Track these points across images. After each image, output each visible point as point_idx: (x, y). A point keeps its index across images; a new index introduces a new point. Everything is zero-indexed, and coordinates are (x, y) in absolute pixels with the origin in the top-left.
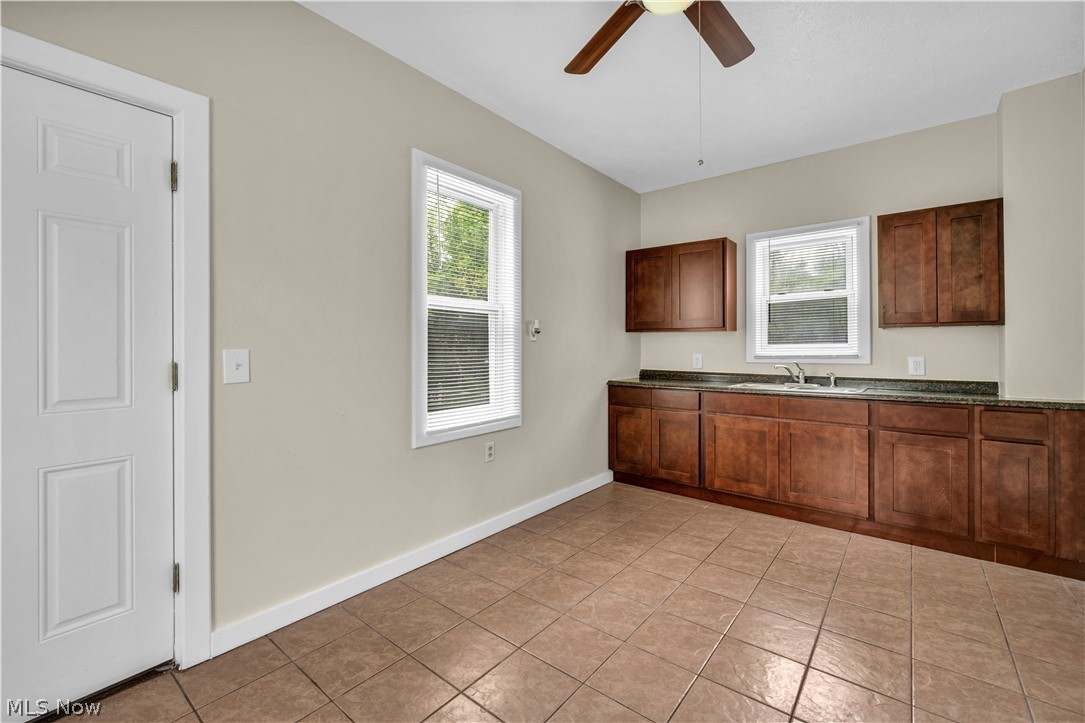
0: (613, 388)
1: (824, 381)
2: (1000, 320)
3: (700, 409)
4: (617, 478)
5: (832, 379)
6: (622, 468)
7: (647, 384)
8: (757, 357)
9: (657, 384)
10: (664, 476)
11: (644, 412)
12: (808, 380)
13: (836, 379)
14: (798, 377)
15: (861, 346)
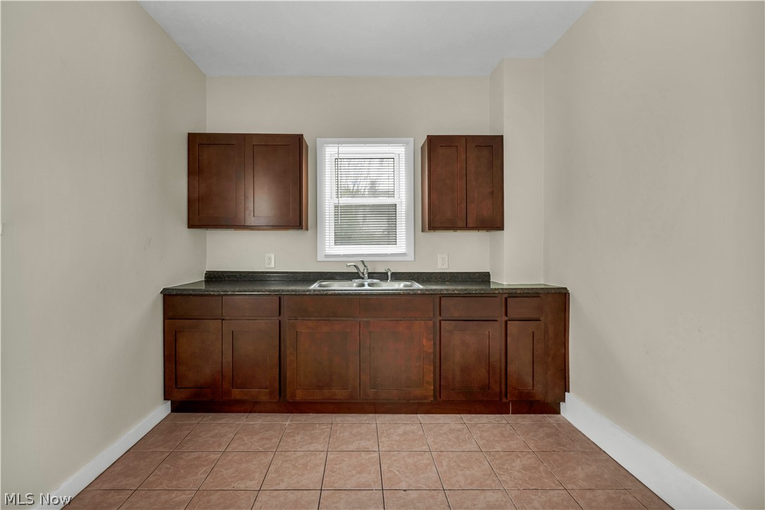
0: (170, 297)
1: (383, 276)
2: (500, 227)
3: (280, 314)
4: (176, 408)
5: (389, 274)
6: (181, 395)
7: (216, 289)
8: (327, 256)
9: (229, 289)
10: (238, 397)
11: (213, 325)
12: (371, 275)
13: (393, 274)
14: (363, 273)
15: (408, 246)
